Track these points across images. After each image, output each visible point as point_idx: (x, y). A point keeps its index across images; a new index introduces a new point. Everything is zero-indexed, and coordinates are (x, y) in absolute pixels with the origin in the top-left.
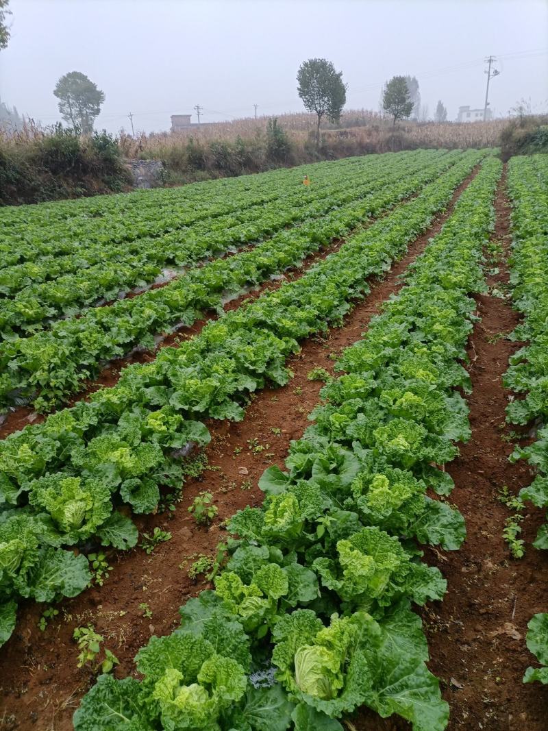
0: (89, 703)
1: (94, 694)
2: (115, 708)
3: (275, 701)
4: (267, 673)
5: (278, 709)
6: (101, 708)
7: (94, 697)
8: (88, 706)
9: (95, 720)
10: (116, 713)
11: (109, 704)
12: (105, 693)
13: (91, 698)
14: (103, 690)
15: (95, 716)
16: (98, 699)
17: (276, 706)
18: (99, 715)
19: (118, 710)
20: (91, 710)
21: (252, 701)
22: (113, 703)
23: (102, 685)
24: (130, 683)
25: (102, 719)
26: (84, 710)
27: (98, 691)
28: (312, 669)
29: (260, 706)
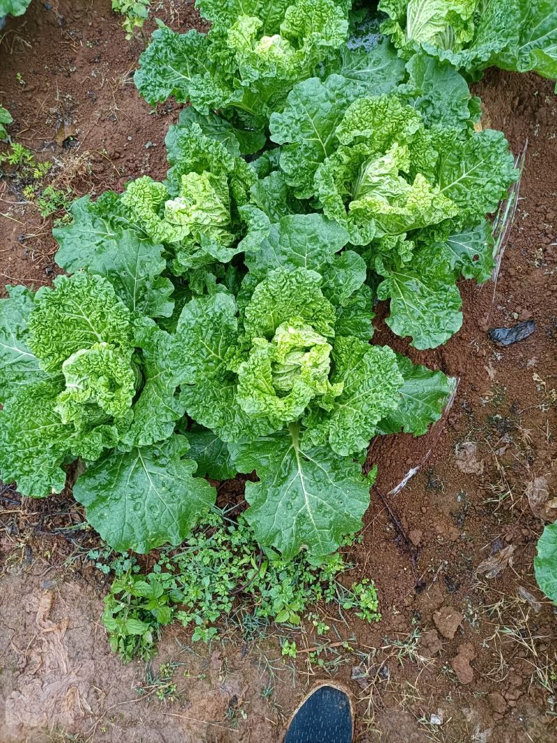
0: (149, 64)
1: (152, 54)
2: (181, 71)
3: (379, 61)
4: (364, 39)
5: (382, 70)
6: (165, 70)
7: (153, 57)
8: (148, 67)
9: (161, 83)
10: (183, 77)
11: (173, 66)
12: (166, 53)
13: (150, 58)
14: (162, 48)
15: (159, 78)
16: (159, 60)
17: (380, 68)
18: (163, 78)
19: (185, 72)
20: (153, 72)
21: (348, 64)
22: (178, 64)
23: (160, 42)
24: (194, 38)
25: (169, 82)
26: (145, 71)
27: (157, 50)
28: (432, 19)
29: (359, 69)
